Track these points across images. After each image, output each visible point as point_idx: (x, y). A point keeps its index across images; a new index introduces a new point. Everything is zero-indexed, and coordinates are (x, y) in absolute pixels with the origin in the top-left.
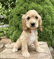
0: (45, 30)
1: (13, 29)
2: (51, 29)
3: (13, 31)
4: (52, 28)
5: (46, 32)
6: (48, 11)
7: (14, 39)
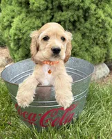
0: (97, 16)
1: (14, 11)
3: (13, 18)
5: (100, 20)
7: (16, 37)
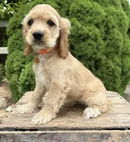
2: (120, 63)
3: (24, 63)
4: (122, 62)
5: (110, 70)
6: (118, 21)
